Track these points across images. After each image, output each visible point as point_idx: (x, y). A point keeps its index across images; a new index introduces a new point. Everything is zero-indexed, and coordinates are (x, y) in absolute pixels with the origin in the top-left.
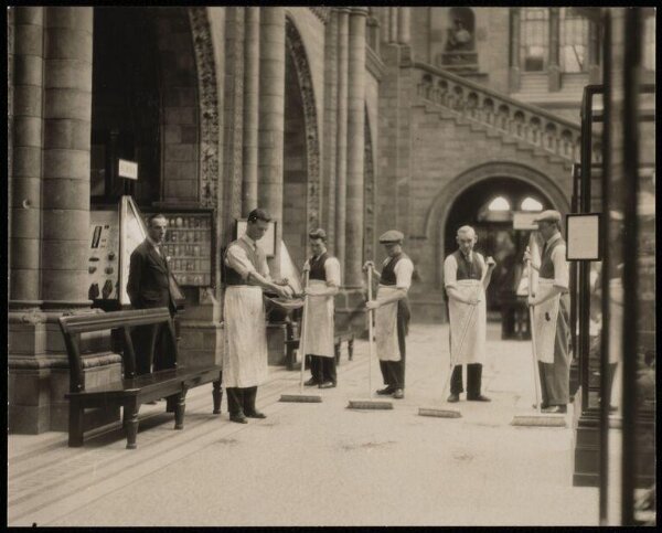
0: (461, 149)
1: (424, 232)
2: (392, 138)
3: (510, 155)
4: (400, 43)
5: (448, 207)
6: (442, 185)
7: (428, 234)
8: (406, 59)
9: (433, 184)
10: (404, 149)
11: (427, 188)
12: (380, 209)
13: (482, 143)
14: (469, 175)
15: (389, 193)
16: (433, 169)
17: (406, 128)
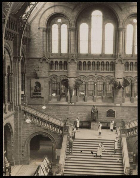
0: (32, 128)
1: (25, 145)
2: (17, 126)
3: (43, 130)
4: (19, 106)
5: (30, 140)
6: (29, 136)
7: (26, 146)
8: (20, 109)
9: (27, 136)
10: (20, 129)
11: (25, 136)
12: (15, 141)
13: (37, 128)
14: (34, 134)
15: (17, 138)
16: (26, 132)
17: (20, 124)
